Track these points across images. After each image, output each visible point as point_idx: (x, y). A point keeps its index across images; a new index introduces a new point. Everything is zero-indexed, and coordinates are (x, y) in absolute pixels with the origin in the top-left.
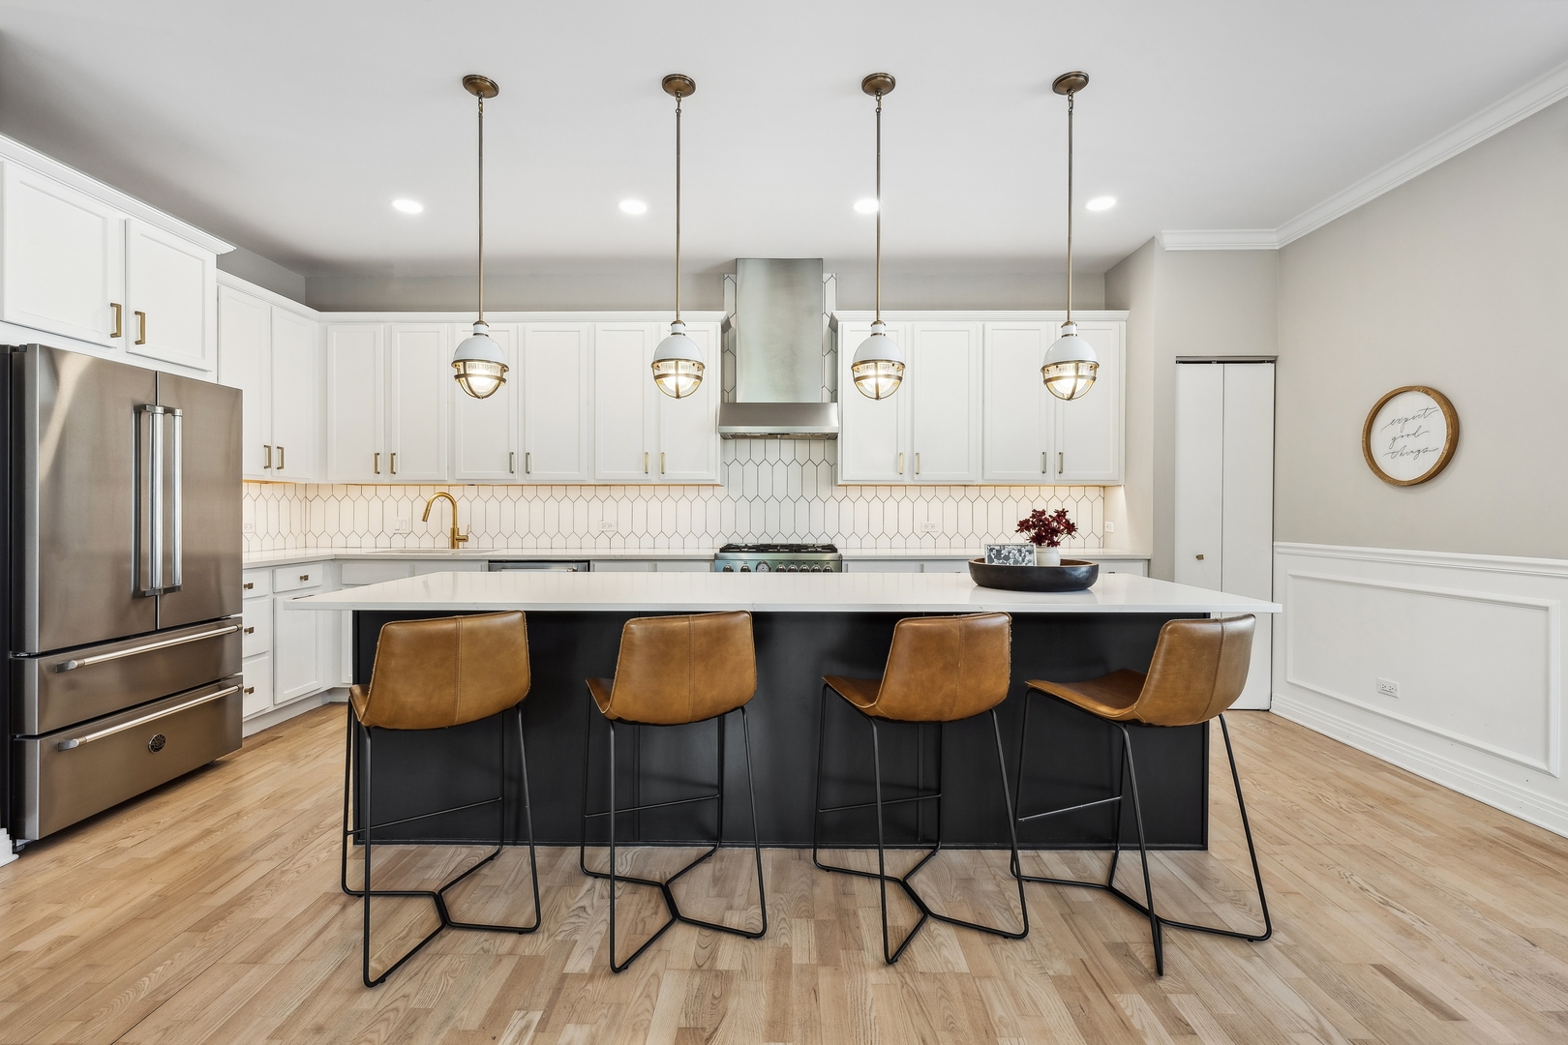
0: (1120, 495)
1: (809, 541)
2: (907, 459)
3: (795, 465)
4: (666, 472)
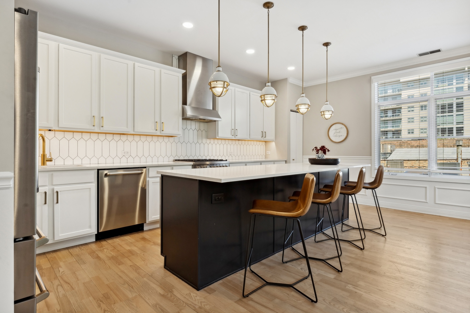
0: (273, 145)
1: (216, 158)
2: (234, 131)
3: (195, 131)
4: (164, 130)
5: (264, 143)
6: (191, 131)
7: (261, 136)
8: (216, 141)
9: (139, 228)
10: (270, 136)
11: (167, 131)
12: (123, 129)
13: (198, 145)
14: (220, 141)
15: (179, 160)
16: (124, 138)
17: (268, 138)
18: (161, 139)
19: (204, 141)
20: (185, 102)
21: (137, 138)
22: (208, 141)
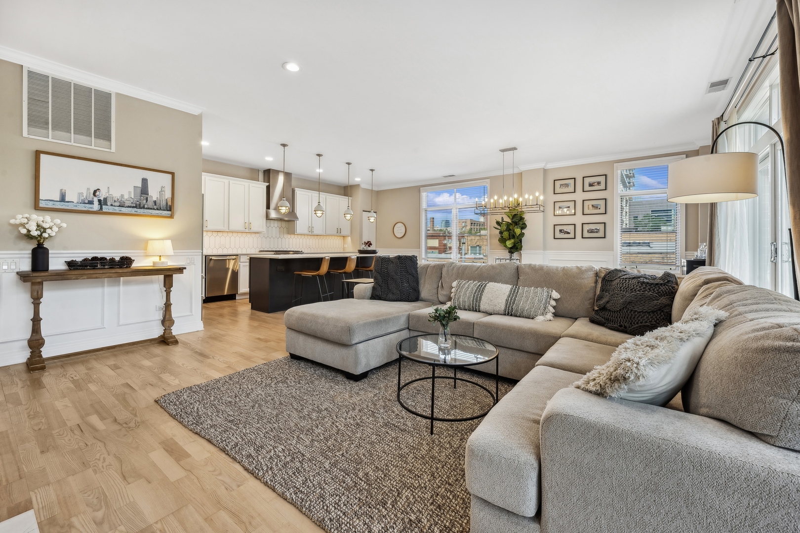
0: (349, 239)
2: (311, 229)
3: (278, 229)
4: (252, 229)
5: (342, 238)
6: (274, 228)
7: (336, 232)
8: (296, 236)
9: (232, 297)
10: (346, 231)
11: (254, 229)
12: (221, 228)
13: (280, 239)
14: (299, 237)
15: (263, 251)
16: (220, 234)
17: (343, 233)
18: (249, 235)
19: (286, 236)
20: (268, 207)
21: (230, 234)
22: (289, 236)
